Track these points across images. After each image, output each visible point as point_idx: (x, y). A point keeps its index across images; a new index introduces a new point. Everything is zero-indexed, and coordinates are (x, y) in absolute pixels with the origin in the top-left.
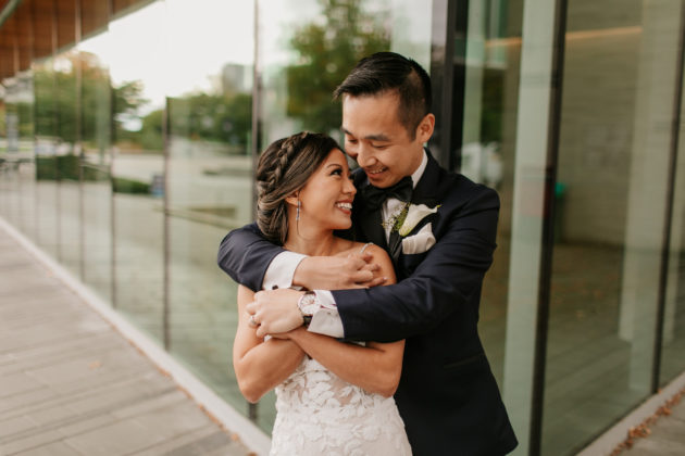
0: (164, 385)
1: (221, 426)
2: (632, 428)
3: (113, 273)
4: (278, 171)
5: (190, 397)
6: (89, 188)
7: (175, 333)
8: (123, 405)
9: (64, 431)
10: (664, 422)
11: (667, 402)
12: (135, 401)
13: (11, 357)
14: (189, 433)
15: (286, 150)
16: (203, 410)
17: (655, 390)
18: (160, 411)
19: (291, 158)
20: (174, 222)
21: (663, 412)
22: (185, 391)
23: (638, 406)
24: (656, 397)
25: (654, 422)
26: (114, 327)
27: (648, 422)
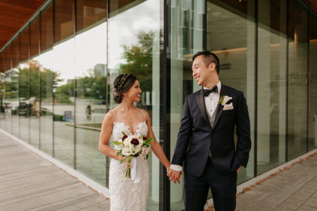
0: (75, 181)
1: (96, 192)
2: (245, 187)
3: (53, 148)
4: (121, 86)
5: (84, 184)
6: (43, 119)
7: (78, 165)
8: (59, 187)
9: (38, 195)
10: (258, 186)
11: (260, 180)
12: (64, 186)
13: (14, 174)
14: (84, 194)
15: (123, 80)
16: (89, 187)
17: (255, 175)
18: (74, 188)
19: (125, 82)
20: (78, 130)
21: (258, 184)
22: (82, 182)
23: (247, 180)
24: (256, 178)
25: (254, 186)
26: (54, 164)
27: (252, 186)
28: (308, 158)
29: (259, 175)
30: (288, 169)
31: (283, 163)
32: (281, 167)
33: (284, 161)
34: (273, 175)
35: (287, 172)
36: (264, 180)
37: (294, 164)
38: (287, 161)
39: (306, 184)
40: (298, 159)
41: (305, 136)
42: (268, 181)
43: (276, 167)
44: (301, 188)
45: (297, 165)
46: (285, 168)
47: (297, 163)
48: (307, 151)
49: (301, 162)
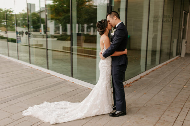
0: (50, 75)
1: (65, 80)
2: (141, 76)
5: (56, 76)
10: (147, 76)
13: (11, 73)
14: (59, 81)
16: (60, 78)
21: (147, 74)
22: (54, 76)
23: (142, 73)
24: (146, 72)
25: (145, 76)
26: (31, 67)
27: (144, 76)
28: (170, 63)
29: (147, 70)
30: (161, 68)
31: (158, 65)
32: (157, 67)
33: (158, 64)
34: (153, 70)
35: (160, 69)
36: (150, 73)
37: (163, 65)
38: (160, 63)
39: (170, 74)
40: (165, 63)
41: (169, 51)
42: (151, 73)
43: (155, 67)
44: (168, 76)
45: (165, 66)
46: (159, 67)
47: (165, 65)
48: (170, 59)
49: (166, 64)
